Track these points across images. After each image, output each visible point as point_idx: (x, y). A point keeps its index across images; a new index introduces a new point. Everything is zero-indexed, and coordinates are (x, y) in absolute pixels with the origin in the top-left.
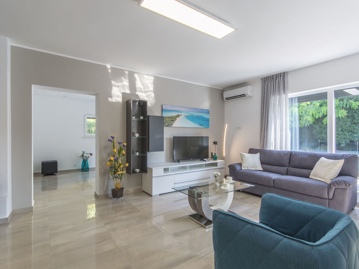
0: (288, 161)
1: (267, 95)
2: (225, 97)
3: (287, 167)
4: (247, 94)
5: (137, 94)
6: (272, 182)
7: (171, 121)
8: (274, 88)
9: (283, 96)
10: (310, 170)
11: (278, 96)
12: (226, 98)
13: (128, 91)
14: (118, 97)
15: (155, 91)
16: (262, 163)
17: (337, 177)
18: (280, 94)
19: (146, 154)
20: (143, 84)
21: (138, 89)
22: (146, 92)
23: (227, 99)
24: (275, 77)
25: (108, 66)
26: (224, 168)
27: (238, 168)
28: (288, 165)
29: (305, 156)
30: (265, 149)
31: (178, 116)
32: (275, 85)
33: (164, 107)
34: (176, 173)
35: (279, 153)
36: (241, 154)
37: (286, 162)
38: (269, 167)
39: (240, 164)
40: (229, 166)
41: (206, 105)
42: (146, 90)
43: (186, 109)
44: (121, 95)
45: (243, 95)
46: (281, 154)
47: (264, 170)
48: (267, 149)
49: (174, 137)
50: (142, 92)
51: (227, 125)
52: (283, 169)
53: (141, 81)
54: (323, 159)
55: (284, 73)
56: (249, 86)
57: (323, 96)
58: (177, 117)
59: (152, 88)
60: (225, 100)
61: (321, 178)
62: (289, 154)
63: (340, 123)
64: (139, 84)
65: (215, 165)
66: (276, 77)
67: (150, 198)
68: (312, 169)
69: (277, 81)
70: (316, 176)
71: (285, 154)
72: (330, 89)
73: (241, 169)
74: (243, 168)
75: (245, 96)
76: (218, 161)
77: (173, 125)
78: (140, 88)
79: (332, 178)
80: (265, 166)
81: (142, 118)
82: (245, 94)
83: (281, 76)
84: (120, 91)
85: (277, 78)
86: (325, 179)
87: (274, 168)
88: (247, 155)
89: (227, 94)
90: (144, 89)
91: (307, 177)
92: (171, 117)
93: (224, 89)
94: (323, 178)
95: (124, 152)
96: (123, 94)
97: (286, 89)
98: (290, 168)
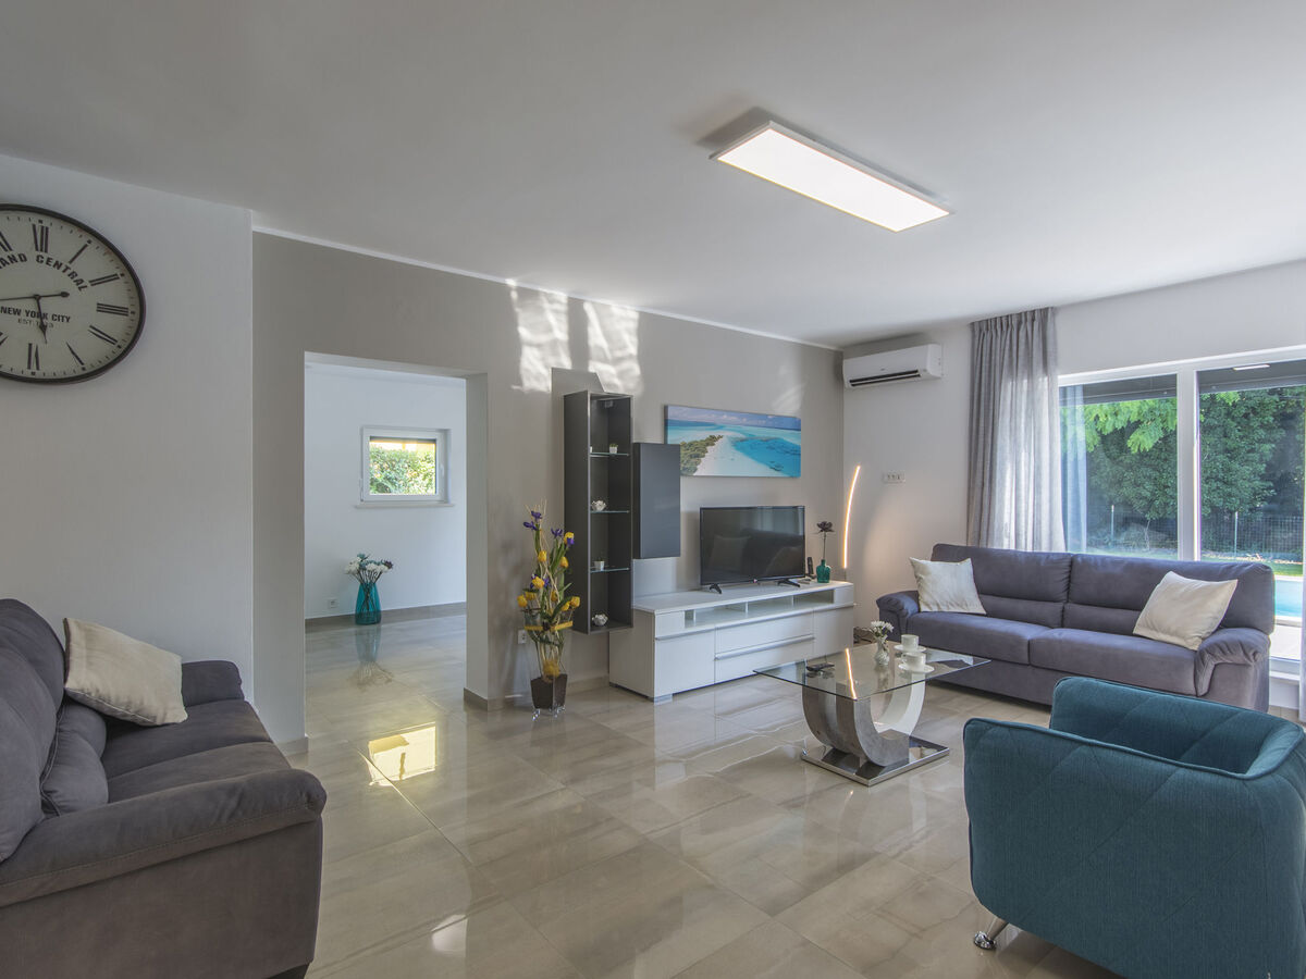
0: (1062, 586)
1: (990, 376)
2: (847, 377)
3: (1060, 605)
4: (925, 370)
5: (592, 369)
6: (1025, 648)
7: (691, 456)
8: (1011, 356)
9: (1043, 382)
10: (1134, 614)
11: (1025, 381)
12: (851, 381)
13: (566, 363)
14: (538, 377)
15: (643, 357)
16: (982, 591)
17: (1219, 629)
18: (1030, 376)
19: (629, 565)
20: (607, 336)
21: (594, 353)
22: (617, 361)
23: (856, 382)
24: (1015, 322)
25: (511, 282)
26: (851, 607)
27: (909, 606)
28: (1063, 596)
29: (1118, 570)
30: (983, 545)
31: (712, 440)
32: (1015, 348)
33: (671, 414)
34: (719, 625)
35: (1034, 560)
36: (912, 562)
37: (1057, 584)
38: (1005, 603)
39: (915, 596)
40: (879, 602)
41: (788, 402)
42: (619, 354)
43: (734, 418)
44: (547, 373)
45: (913, 374)
46: (1042, 564)
47: (992, 613)
48: (989, 547)
49: (701, 509)
50: (605, 361)
51: (858, 468)
52: (1050, 610)
53: (603, 327)
54: (1171, 575)
55: (1045, 312)
56: (930, 346)
57: (1163, 387)
58: (708, 445)
59: (633, 350)
60: (847, 384)
61: (1172, 635)
62: (1066, 563)
64: (596, 337)
65: (827, 597)
66: (1019, 323)
67: (648, 705)
68: (1140, 609)
69: (1022, 334)
70: (1154, 629)
71: (1052, 562)
72: (1186, 368)
73: (919, 611)
74: (924, 608)
75: (919, 376)
76: (833, 584)
77: (696, 470)
78: (601, 349)
79: (1203, 634)
80: (991, 600)
81: (614, 450)
82: (916, 371)
83: (1033, 320)
84: (543, 359)
85: (1022, 326)
86: (1183, 638)
87: (1022, 606)
88: (937, 569)
89: (855, 367)
90: (611, 350)
91: (1127, 631)
92: (691, 444)
93: (845, 347)
94: (1175, 634)
95: (565, 562)
96: (556, 373)
97: (1050, 358)
98: (1071, 607)
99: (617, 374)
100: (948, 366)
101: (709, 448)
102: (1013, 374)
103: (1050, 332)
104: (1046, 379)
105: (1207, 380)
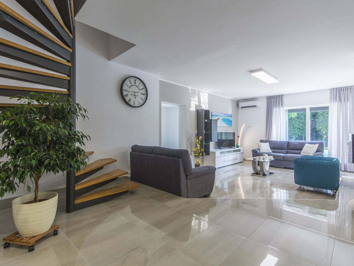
0: (287, 147)
1: (271, 106)
2: (240, 106)
3: (286, 150)
4: (258, 106)
5: (201, 105)
6: (282, 157)
7: (216, 122)
8: (275, 103)
9: (281, 108)
10: (301, 151)
11: (278, 108)
13: (197, 104)
14: (193, 107)
15: (209, 103)
16: (271, 148)
17: (316, 152)
18: (279, 107)
19: (209, 143)
20: (203, 99)
21: (201, 102)
22: (205, 104)
23: (242, 107)
24: (276, 97)
25: (190, 88)
26: (243, 153)
27: (258, 151)
28: (287, 148)
29: (297, 144)
30: (269, 140)
33: (212, 113)
34: (224, 155)
35: (281, 142)
36: (258, 144)
37: (286, 147)
38: (276, 150)
39: (259, 149)
40: (252, 151)
41: (230, 112)
42: (205, 102)
43: (222, 115)
44: (195, 106)
45: (255, 106)
46: (283, 143)
47: (273, 152)
48: (271, 140)
49: (218, 133)
50: (203, 104)
51: (244, 125)
53: (203, 97)
54: (306, 144)
55: (282, 95)
56: (259, 101)
59: (207, 102)
60: (240, 108)
62: (287, 143)
63: (292, 122)
64: (202, 100)
65: (239, 150)
66: (277, 97)
68: (301, 150)
69: (277, 99)
70: (305, 153)
71: (284, 142)
72: (308, 107)
74: (261, 152)
76: (239, 148)
77: (217, 125)
79: (313, 153)
80: (273, 150)
81: (206, 121)
83: (280, 97)
84: (194, 103)
85: (278, 98)
86: (310, 154)
87: (279, 151)
88: (262, 144)
89: (241, 104)
91: (300, 154)
92: (216, 120)
93: (239, 100)
94: (309, 154)
95: (200, 142)
97: (283, 104)
98: (288, 150)
99: (205, 106)
100: (262, 105)
101: (218, 120)
102: (276, 107)
103: (283, 99)
104: (282, 108)
105: (311, 109)
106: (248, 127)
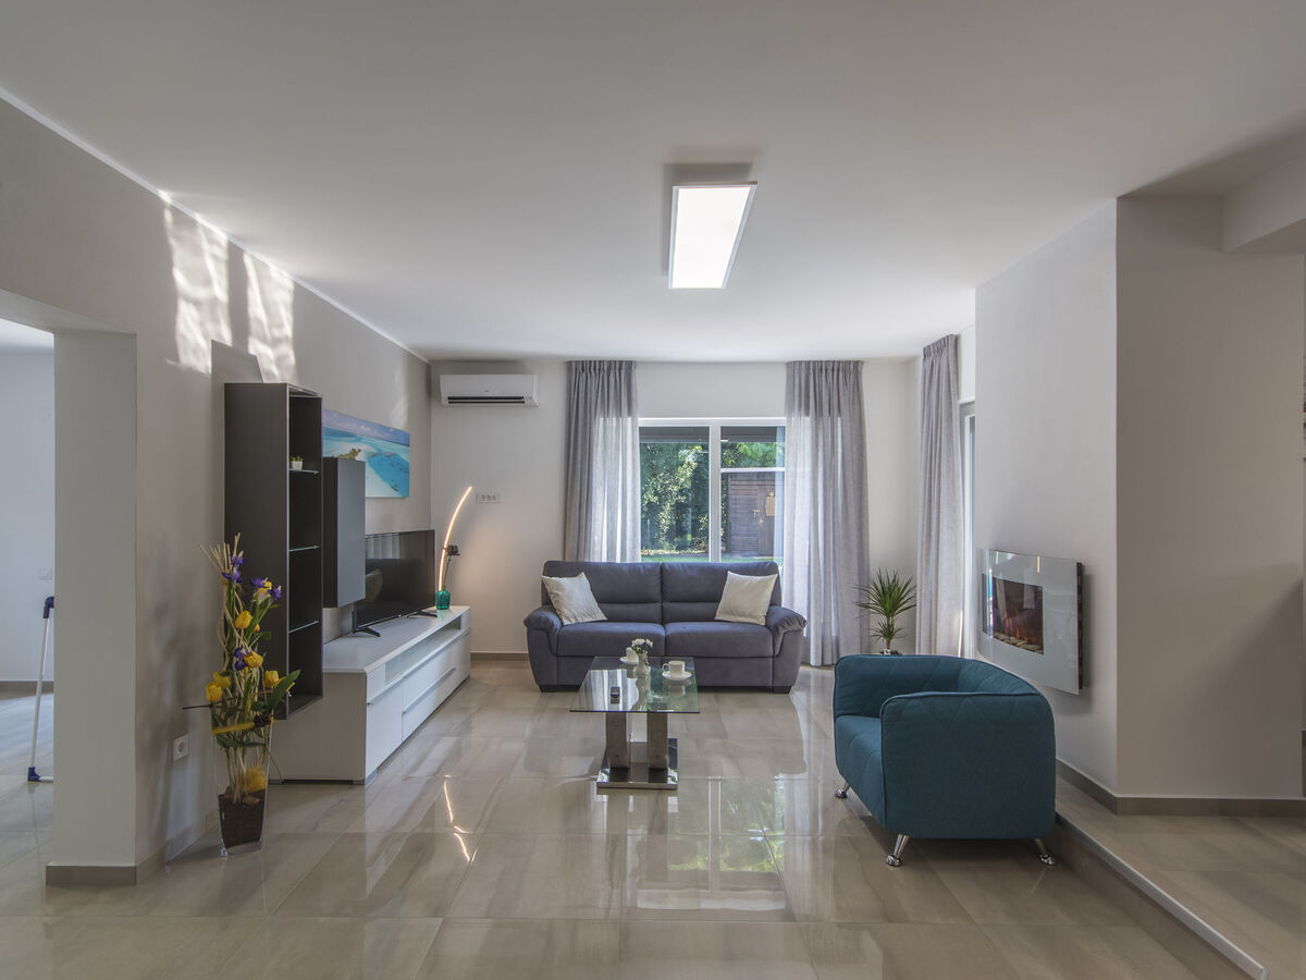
0: (658, 590)
2: (445, 394)
4: (531, 398)
5: (252, 351)
8: (602, 398)
9: (627, 420)
10: (712, 605)
11: (614, 419)
12: (449, 398)
13: (227, 338)
14: (196, 350)
15: (299, 343)
16: (601, 600)
18: (619, 416)
19: (321, 617)
20: (266, 307)
21: (254, 326)
22: (275, 343)
23: (453, 400)
24: (606, 367)
25: (165, 196)
27: (552, 621)
28: (659, 597)
29: (696, 573)
32: (606, 385)
34: (405, 674)
36: (546, 582)
37: (655, 590)
38: (618, 608)
40: (525, 622)
42: (277, 333)
43: (367, 428)
45: (518, 400)
46: (642, 571)
47: (611, 619)
48: (592, 560)
50: (264, 340)
51: (470, 488)
52: (654, 609)
53: (262, 292)
54: (732, 575)
55: (629, 363)
56: (535, 376)
57: (700, 434)
59: (288, 331)
60: (445, 401)
61: (745, 616)
62: (658, 570)
64: (256, 309)
66: (609, 369)
68: (719, 601)
69: (612, 379)
70: (732, 614)
71: (648, 569)
72: (715, 423)
73: (562, 625)
74: (566, 622)
75: (524, 402)
78: (260, 322)
81: (298, 465)
82: (521, 398)
83: (620, 369)
84: (202, 324)
85: (612, 372)
86: (755, 617)
87: (633, 609)
89: (451, 385)
90: (270, 327)
91: (710, 618)
93: (433, 361)
94: (750, 616)
95: (259, 628)
96: (217, 347)
97: (634, 403)
98: (667, 605)
99: (275, 361)
100: (548, 396)
102: (606, 414)
103: (633, 383)
104: (630, 419)
105: (727, 432)
106: (483, 499)
